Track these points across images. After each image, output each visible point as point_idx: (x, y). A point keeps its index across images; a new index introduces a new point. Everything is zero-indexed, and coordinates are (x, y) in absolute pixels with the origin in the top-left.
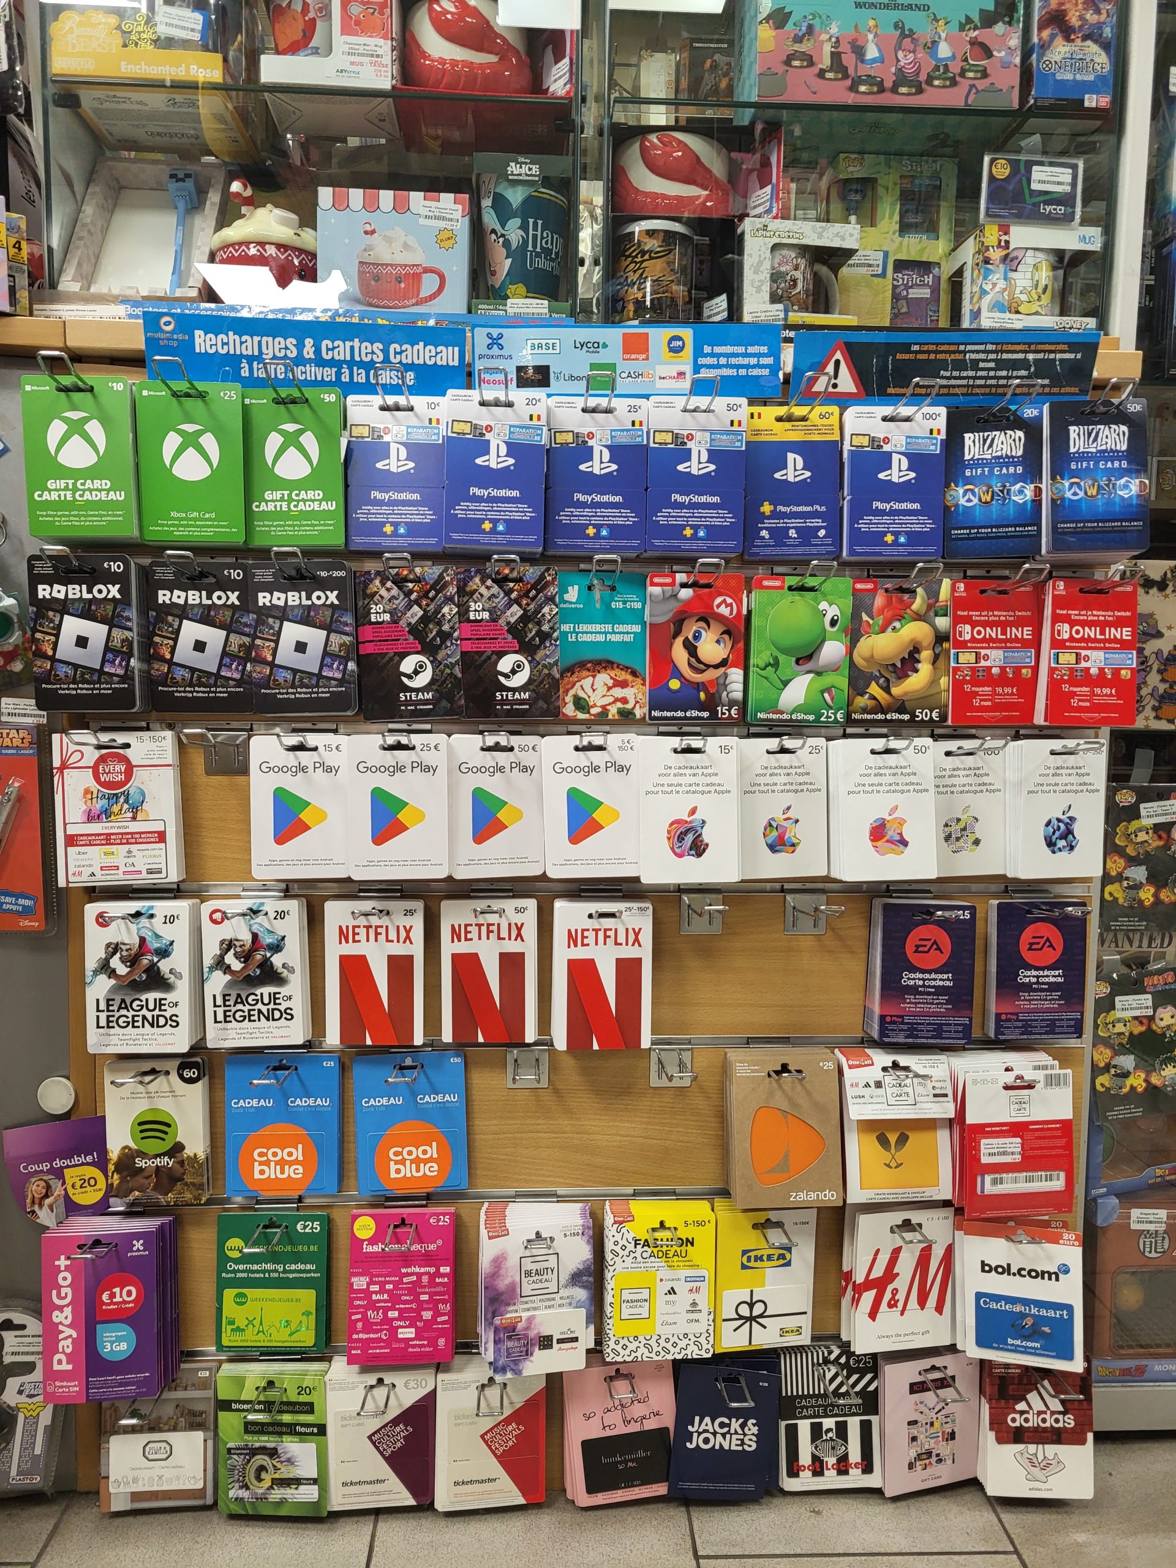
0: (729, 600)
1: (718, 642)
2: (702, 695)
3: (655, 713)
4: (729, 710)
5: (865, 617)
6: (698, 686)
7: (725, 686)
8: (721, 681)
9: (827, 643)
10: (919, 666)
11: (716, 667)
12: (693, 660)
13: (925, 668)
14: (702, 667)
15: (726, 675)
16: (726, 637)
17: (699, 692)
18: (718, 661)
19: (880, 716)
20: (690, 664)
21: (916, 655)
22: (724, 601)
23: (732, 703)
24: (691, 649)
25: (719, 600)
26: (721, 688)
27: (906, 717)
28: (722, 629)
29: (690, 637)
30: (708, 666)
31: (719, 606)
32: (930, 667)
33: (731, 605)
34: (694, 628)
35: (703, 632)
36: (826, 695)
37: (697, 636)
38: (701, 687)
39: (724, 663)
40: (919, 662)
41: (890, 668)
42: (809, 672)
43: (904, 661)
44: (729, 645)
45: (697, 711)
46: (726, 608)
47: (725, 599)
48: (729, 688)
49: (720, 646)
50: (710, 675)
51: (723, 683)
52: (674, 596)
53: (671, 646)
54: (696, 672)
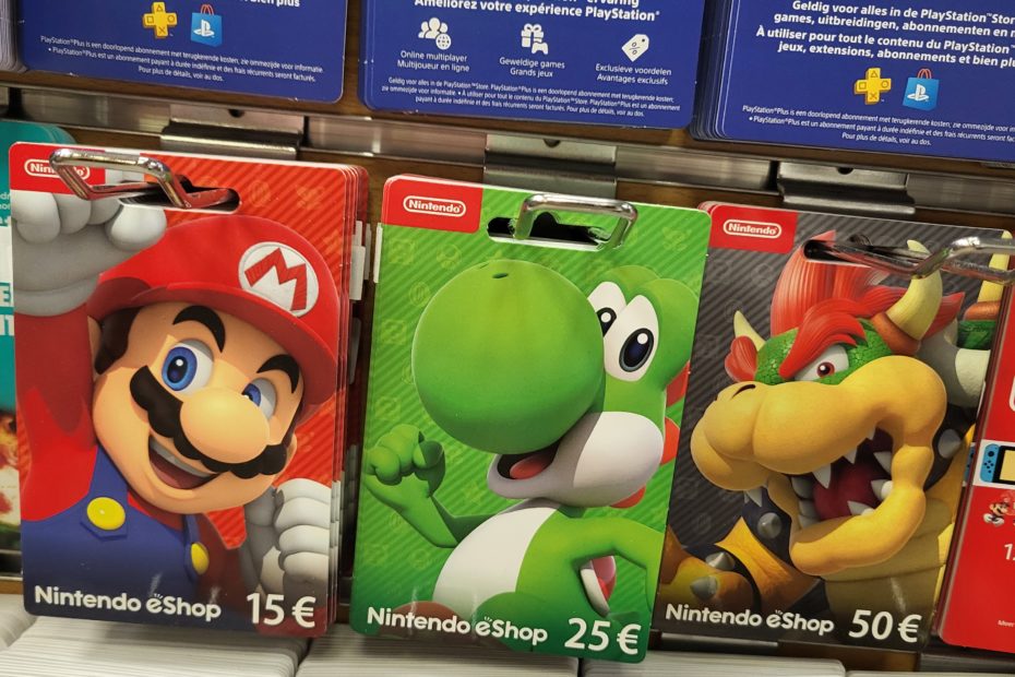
0: (292, 258)
1: (251, 391)
2: (198, 555)
3: (45, 594)
4: (287, 606)
5: (742, 328)
6: (184, 526)
7: (275, 533)
8: (262, 515)
9: (604, 415)
10: (886, 488)
12: (166, 444)
13: (900, 498)
14: (196, 466)
15: (277, 501)
16: (280, 378)
17: (187, 542)
18: (253, 451)
19: (748, 619)
20: (155, 457)
21: (881, 457)
22: (275, 259)
24: (159, 406)
25: (255, 254)
26: (262, 537)
27: (823, 627)
28: (270, 350)
29: (157, 370)
30: (217, 467)
31: (256, 273)
32: (916, 493)
33: (299, 273)
34: (170, 342)
35: (200, 356)
36: (590, 576)
37: (180, 368)
38: (193, 529)
39: (270, 461)
40: (887, 476)
41: (797, 487)
42: (537, 501)
43: (840, 467)
44: (291, 404)
45: (183, 601)
46: (281, 283)
47: (278, 253)
48: (287, 539)
49: (258, 405)
50: (224, 494)
51: (265, 523)
52: (101, 228)
53: (90, 392)
54: (174, 482)
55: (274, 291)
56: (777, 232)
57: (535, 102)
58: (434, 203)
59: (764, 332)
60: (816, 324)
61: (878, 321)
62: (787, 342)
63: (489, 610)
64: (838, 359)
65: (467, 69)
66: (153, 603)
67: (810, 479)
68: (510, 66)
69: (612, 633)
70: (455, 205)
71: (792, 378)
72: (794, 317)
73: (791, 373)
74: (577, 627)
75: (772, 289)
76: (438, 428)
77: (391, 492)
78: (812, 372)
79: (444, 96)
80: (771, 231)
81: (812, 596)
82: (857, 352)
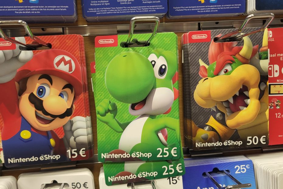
0: (67, 58)
1: (61, 95)
2: (52, 142)
3: (11, 161)
4: (78, 152)
6: (48, 134)
7: (72, 132)
8: (68, 128)
10: (248, 101)
11: (62, 116)
12: (40, 113)
13: (253, 103)
14: (49, 117)
15: (71, 123)
16: (68, 90)
17: (49, 139)
18: (63, 111)
19: (218, 144)
20: (37, 117)
21: (245, 93)
22: (63, 59)
23: (79, 146)
24: (37, 103)
25: (57, 59)
26: (69, 134)
27: (239, 143)
28: (65, 83)
29: (35, 93)
30: (54, 117)
31: (58, 63)
32: (257, 101)
33: (69, 62)
34: (38, 85)
35: (47, 88)
36: (160, 135)
37: (41, 91)
38: (50, 135)
39: (68, 113)
40: (248, 98)
41: (224, 104)
42: (143, 115)
43: (235, 97)
44: (72, 97)
45: (50, 155)
46: (65, 65)
47: (63, 58)
48: (75, 133)
49: (63, 98)
50: (57, 124)
51: (69, 130)
52: (16, 58)
53: (18, 101)
54: (43, 123)
55: (63, 68)
56: (206, 36)
57: (128, 11)
58: (106, 40)
59: (207, 63)
60: (221, 59)
61: (237, 55)
62: (214, 65)
63: (134, 150)
64: (228, 68)
65: (109, 4)
66: (41, 158)
67: (227, 102)
68: (120, 2)
69: (169, 151)
70: (111, 40)
71: (217, 75)
72: (215, 58)
73: (217, 74)
74: (159, 151)
75: (207, 52)
76: (114, 99)
77: (103, 118)
78: (223, 72)
79: (104, 12)
80: (204, 36)
81: (235, 135)
82: (233, 65)
